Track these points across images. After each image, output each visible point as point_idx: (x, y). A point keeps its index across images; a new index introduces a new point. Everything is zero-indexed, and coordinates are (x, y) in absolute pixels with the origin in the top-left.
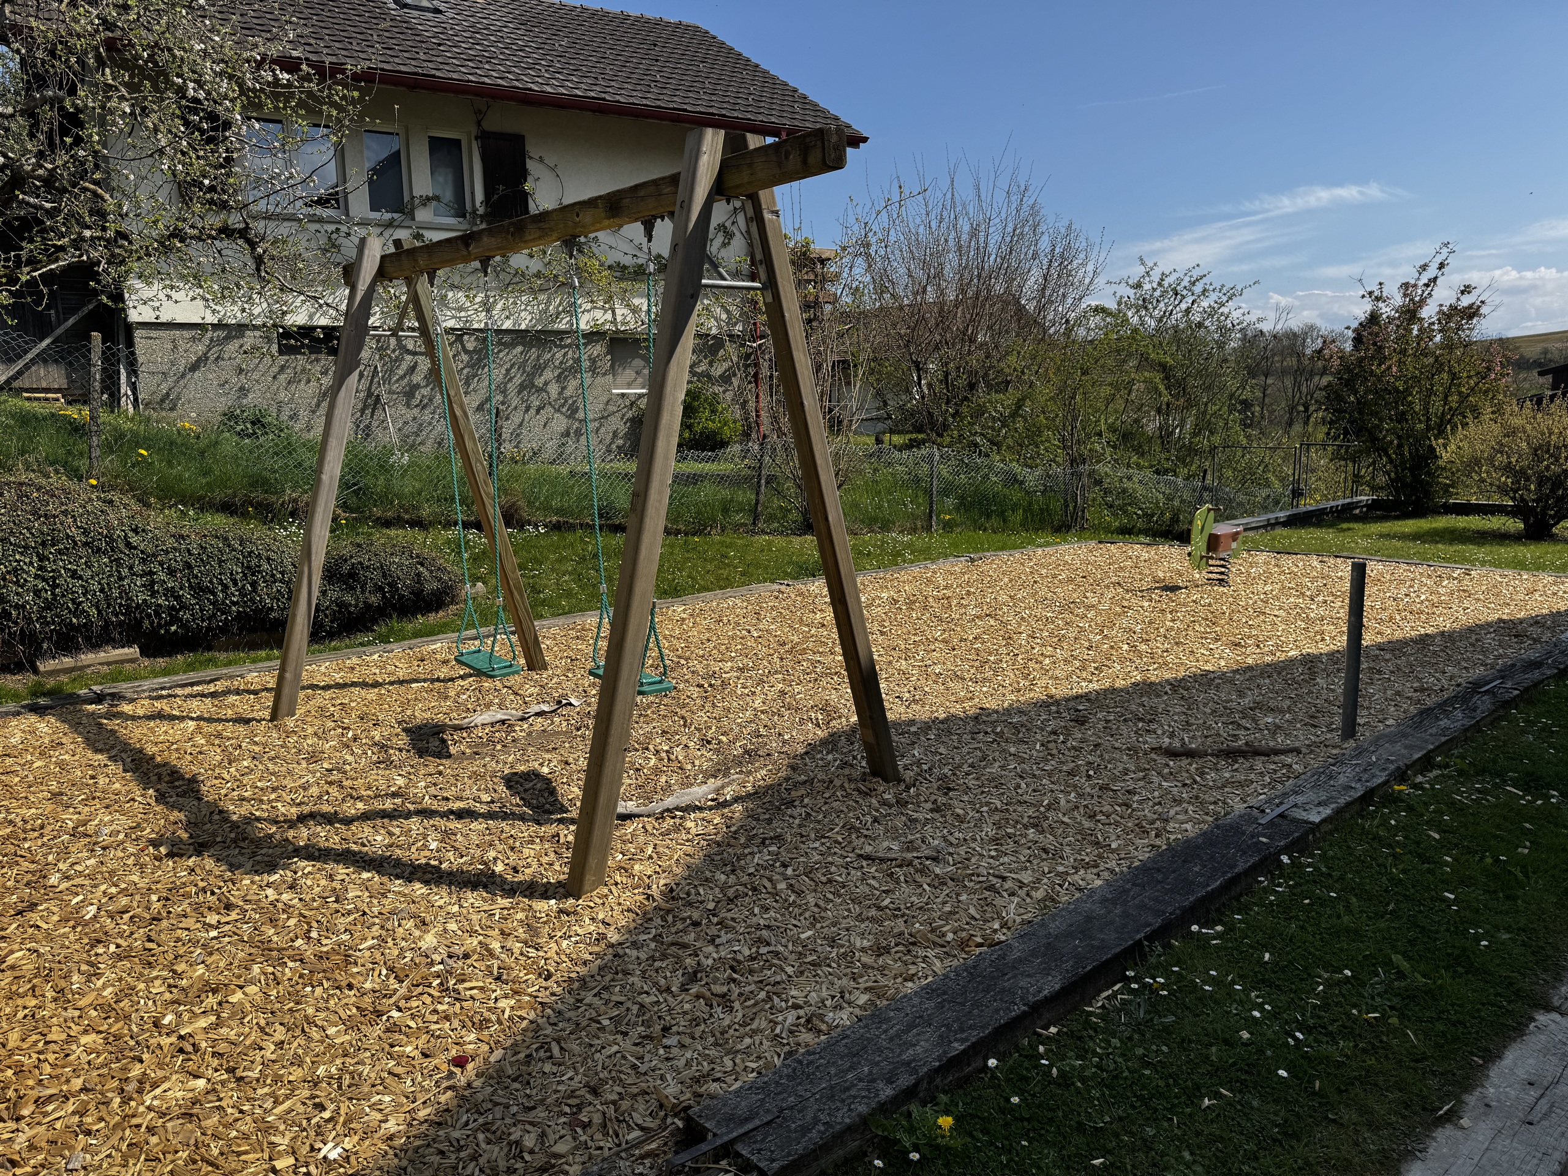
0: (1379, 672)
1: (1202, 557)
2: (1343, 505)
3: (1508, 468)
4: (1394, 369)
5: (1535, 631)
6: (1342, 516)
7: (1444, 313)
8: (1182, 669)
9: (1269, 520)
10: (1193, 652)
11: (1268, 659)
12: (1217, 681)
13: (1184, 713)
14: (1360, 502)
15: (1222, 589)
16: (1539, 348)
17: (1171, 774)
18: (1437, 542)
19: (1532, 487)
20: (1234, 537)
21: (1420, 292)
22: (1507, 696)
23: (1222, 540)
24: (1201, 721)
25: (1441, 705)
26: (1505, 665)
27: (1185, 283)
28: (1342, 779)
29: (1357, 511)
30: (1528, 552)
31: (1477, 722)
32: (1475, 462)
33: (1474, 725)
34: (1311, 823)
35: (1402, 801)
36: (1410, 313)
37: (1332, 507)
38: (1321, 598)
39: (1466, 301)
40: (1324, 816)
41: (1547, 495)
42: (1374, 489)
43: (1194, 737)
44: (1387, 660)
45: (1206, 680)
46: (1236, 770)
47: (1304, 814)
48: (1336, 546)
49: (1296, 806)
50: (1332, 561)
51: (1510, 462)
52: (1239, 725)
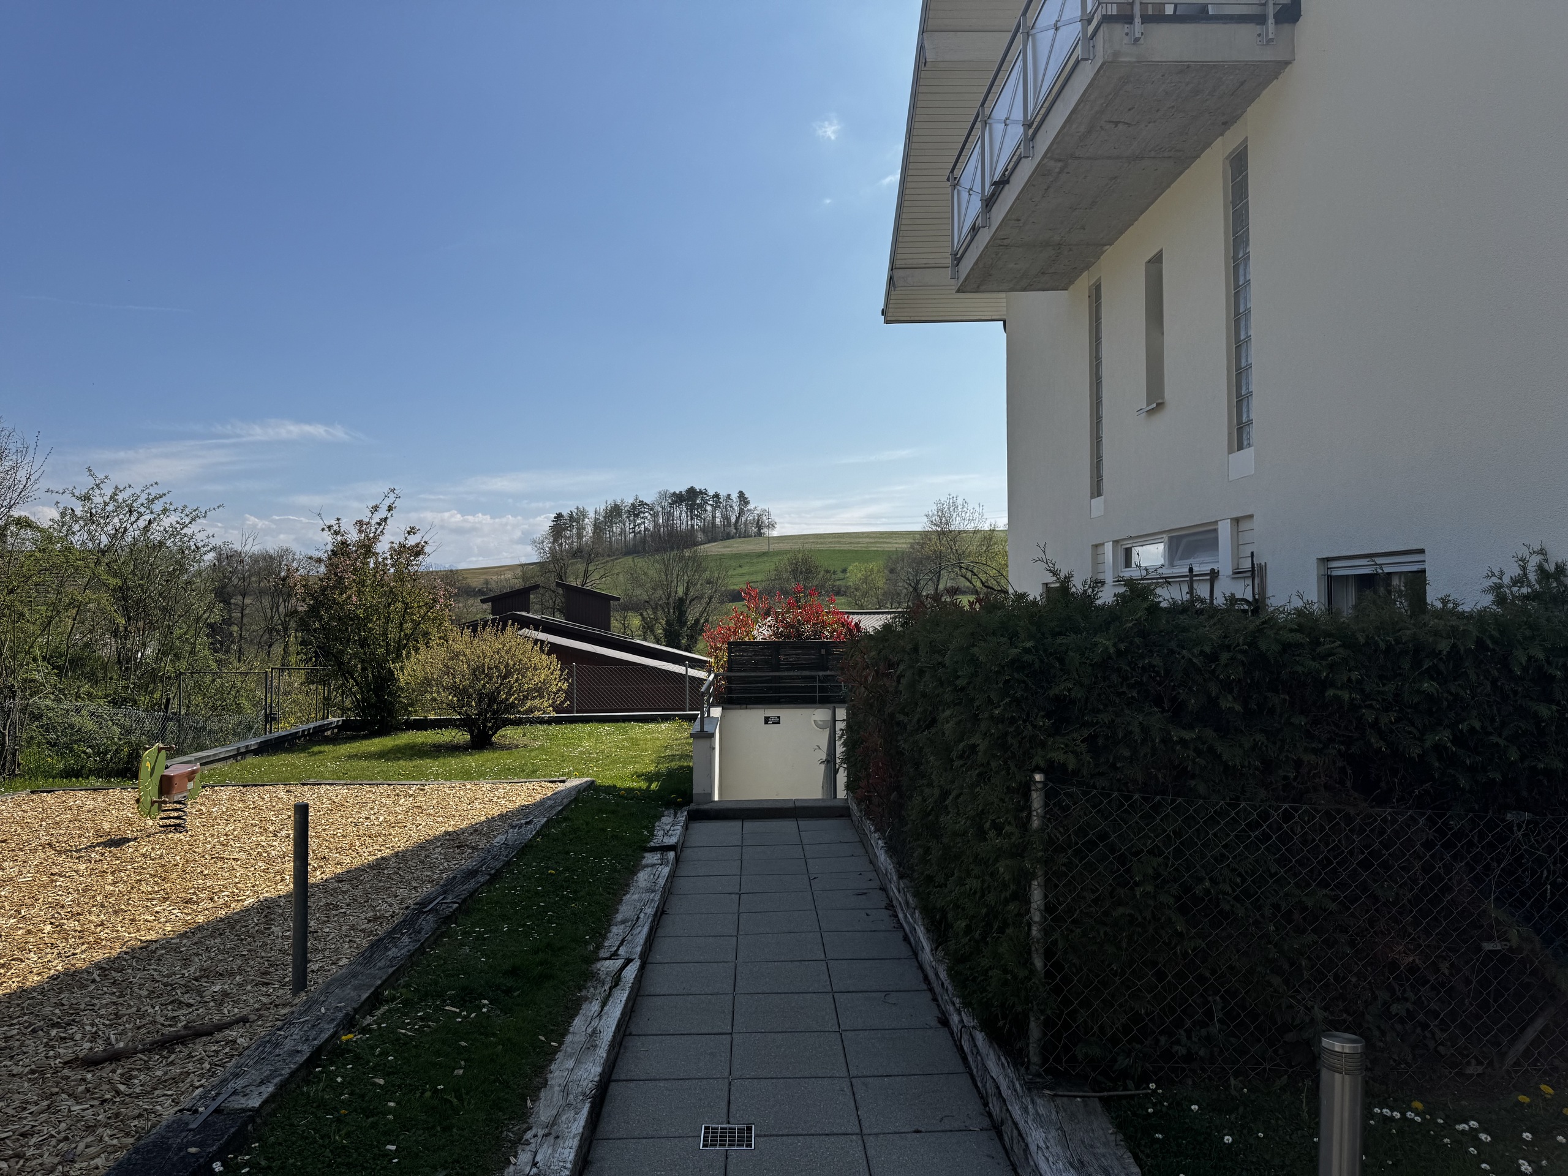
0: (336, 907)
1: (153, 803)
2: (315, 728)
3: (454, 689)
4: (354, 598)
5: (473, 840)
6: (316, 738)
7: (395, 550)
8: (118, 944)
9: (238, 749)
10: (133, 920)
11: (221, 913)
12: (160, 952)
13: (114, 1003)
14: (331, 723)
15: (178, 835)
16: (482, 578)
17: (88, 1090)
18: (399, 759)
19: (474, 703)
20: (191, 776)
21: (373, 530)
22: (448, 912)
23: (176, 781)
24: (134, 1009)
25: (390, 934)
26: (447, 879)
27: (143, 499)
28: (288, 1044)
29: (329, 733)
30: (472, 761)
31: (422, 944)
32: (427, 682)
33: (419, 948)
34: (250, 1110)
35: (349, 1051)
36: (367, 547)
37: (303, 731)
38: (284, 833)
39: (412, 541)
40: (265, 1096)
41: (486, 710)
42: (344, 710)
43: (123, 1033)
44: (345, 892)
45: (146, 953)
46: (172, 1063)
47: (243, 1100)
48: (306, 771)
49: (235, 1093)
50: (299, 789)
51: (455, 682)
52: (181, 1002)
